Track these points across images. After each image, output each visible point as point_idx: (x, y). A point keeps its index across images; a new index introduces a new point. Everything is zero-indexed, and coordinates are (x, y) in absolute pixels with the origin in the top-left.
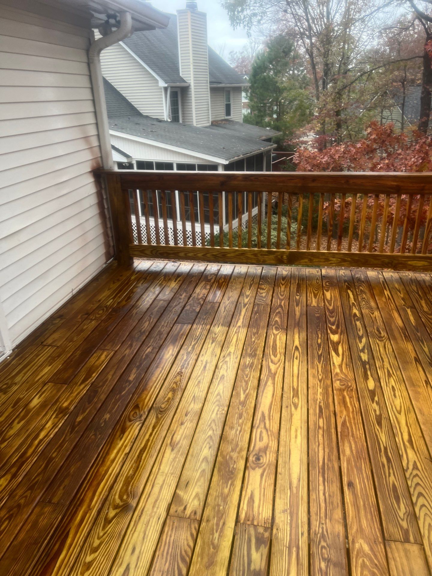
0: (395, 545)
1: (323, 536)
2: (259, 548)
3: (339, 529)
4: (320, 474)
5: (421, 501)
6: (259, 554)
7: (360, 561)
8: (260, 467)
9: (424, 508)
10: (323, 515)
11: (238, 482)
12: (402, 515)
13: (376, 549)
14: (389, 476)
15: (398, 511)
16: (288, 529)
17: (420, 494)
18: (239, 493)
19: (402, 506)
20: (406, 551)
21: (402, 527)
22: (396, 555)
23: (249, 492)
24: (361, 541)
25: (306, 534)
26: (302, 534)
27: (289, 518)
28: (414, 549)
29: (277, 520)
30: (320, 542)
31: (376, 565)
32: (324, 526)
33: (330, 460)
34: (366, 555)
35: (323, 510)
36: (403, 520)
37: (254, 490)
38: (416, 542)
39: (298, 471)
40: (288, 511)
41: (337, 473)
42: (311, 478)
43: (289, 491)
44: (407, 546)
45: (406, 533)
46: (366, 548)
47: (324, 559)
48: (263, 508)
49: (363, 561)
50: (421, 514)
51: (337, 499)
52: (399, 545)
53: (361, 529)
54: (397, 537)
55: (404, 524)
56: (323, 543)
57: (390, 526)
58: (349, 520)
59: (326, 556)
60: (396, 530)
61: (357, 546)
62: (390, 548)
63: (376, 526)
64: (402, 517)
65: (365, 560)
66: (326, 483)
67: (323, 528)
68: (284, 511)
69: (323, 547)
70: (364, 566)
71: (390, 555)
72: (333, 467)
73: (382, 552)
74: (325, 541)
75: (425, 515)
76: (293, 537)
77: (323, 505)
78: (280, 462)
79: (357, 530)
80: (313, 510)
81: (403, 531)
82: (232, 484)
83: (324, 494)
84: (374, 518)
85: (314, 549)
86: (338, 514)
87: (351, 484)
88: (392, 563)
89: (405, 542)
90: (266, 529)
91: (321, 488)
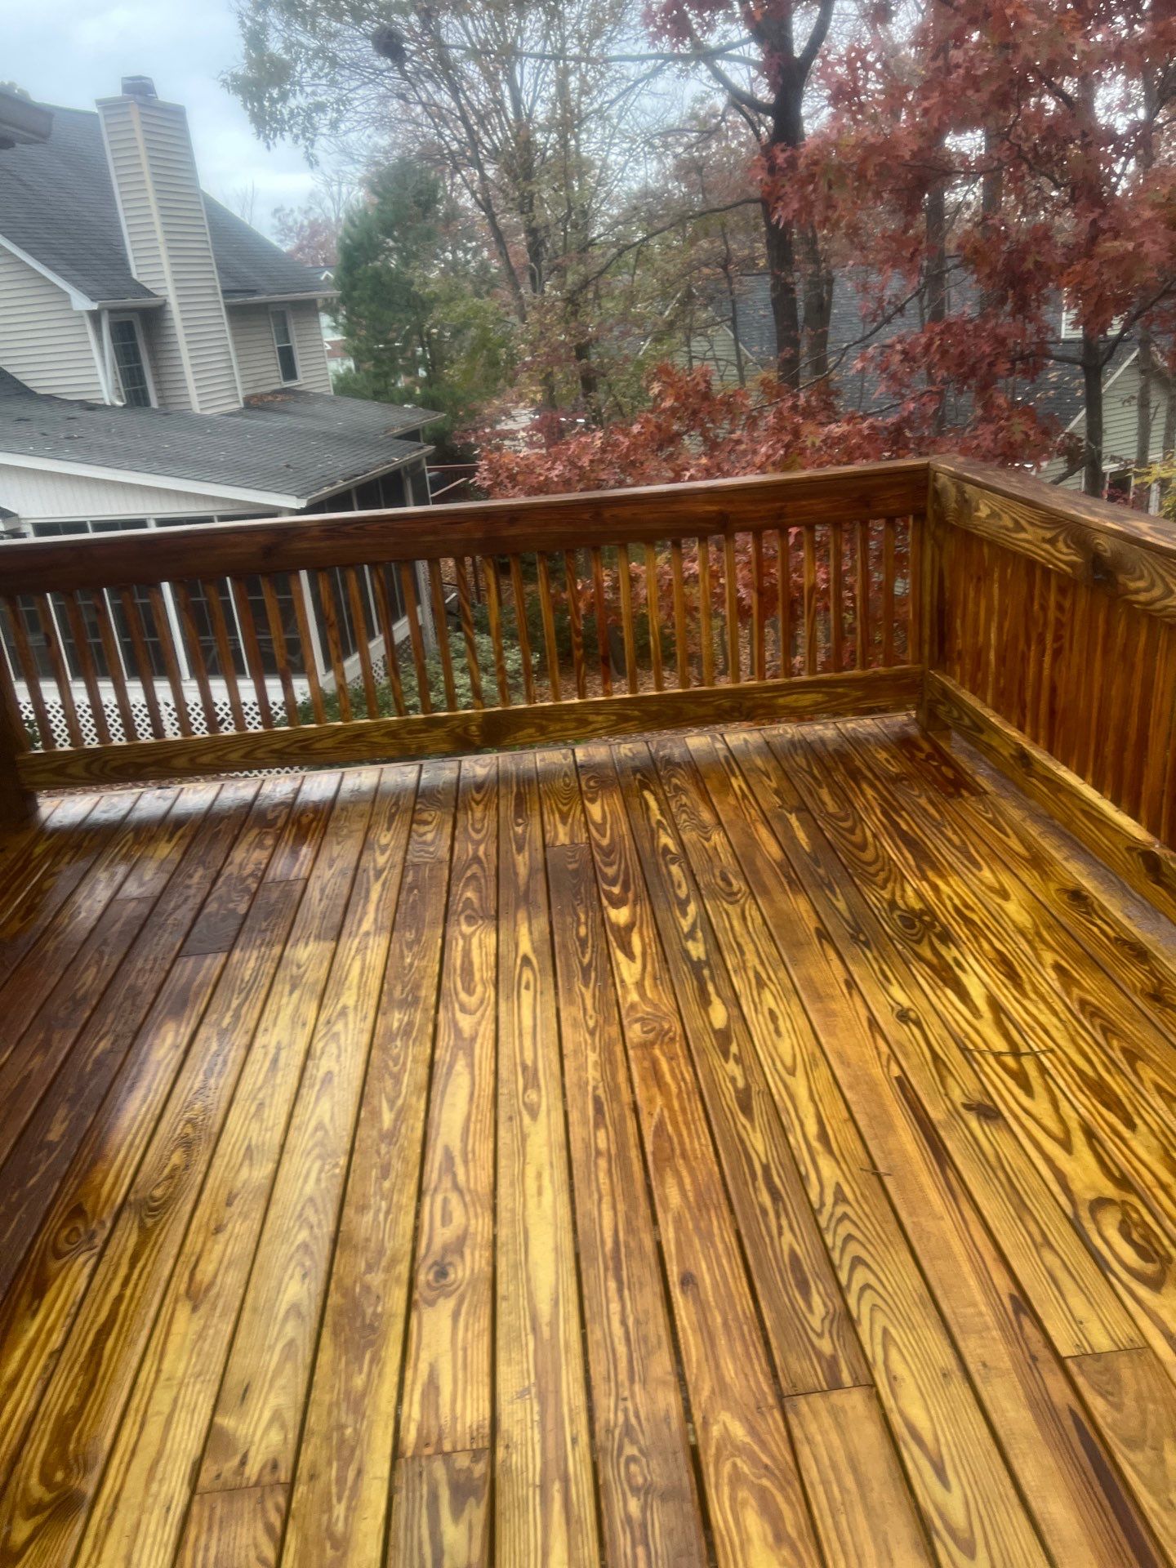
0: (808, 1404)
1: (628, 1430)
2: (462, 1510)
3: (669, 1400)
4: (610, 1274)
5: (861, 1276)
6: (463, 1527)
7: (727, 1468)
8: (448, 1295)
9: (868, 1293)
10: (623, 1376)
11: (391, 1350)
12: (817, 1324)
13: (761, 1427)
14: (780, 1234)
15: (808, 1316)
16: (537, 1437)
17: (857, 1261)
18: (395, 1379)
19: (816, 1300)
20: (835, 1413)
21: (819, 1354)
22: (813, 1428)
23: (423, 1367)
24: (725, 1416)
25: (584, 1438)
26: (574, 1441)
27: (536, 1408)
28: (854, 1402)
29: (505, 1423)
30: (621, 1448)
31: (766, 1467)
32: (629, 1404)
33: (631, 1230)
34: (741, 1450)
35: (623, 1364)
36: (820, 1335)
37: (436, 1360)
38: (857, 1384)
39: (551, 1278)
40: (533, 1390)
41: (652, 1259)
42: (586, 1291)
43: (531, 1338)
44: (837, 1397)
45: (832, 1365)
46: (739, 1431)
47: (635, 1490)
48: (464, 1400)
49: (734, 1465)
50: (862, 1310)
51: (657, 1326)
52: (816, 1399)
53: (722, 1387)
54: (812, 1381)
55: (825, 1346)
56: (630, 1450)
57: (792, 1360)
58: (691, 1374)
59: (640, 1480)
60: (806, 1364)
61: (715, 1431)
62: (797, 1414)
63: (757, 1367)
64: (819, 1330)
65: (739, 1462)
66: (626, 1292)
67: (626, 1410)
68: (523, 1394)
69: (631, 1459)
70: (736, 1478)
71: (797, 1433)
72: (641, 1247)
73: (778, 1429)
74: (634, 1442)
75: (872, 1310)
76: (551, 1455)
77: (622, 1349)
78: (502, 1267)
79: (713, 1392)
80: (598, 1370)
81: (825, 1365)
82: (376, 1359)
83: (624, 1322)
84: (751, 1349)
85: (608, 1472)
86: (662, 1363)
87: (688, 1280)
88: (805, 1451)
89: (831, 1389)
90: (476, 1455)
91: (615, 1307)
